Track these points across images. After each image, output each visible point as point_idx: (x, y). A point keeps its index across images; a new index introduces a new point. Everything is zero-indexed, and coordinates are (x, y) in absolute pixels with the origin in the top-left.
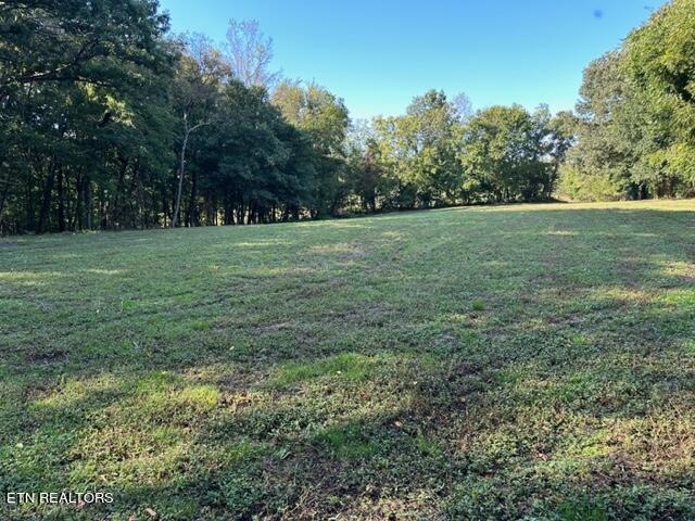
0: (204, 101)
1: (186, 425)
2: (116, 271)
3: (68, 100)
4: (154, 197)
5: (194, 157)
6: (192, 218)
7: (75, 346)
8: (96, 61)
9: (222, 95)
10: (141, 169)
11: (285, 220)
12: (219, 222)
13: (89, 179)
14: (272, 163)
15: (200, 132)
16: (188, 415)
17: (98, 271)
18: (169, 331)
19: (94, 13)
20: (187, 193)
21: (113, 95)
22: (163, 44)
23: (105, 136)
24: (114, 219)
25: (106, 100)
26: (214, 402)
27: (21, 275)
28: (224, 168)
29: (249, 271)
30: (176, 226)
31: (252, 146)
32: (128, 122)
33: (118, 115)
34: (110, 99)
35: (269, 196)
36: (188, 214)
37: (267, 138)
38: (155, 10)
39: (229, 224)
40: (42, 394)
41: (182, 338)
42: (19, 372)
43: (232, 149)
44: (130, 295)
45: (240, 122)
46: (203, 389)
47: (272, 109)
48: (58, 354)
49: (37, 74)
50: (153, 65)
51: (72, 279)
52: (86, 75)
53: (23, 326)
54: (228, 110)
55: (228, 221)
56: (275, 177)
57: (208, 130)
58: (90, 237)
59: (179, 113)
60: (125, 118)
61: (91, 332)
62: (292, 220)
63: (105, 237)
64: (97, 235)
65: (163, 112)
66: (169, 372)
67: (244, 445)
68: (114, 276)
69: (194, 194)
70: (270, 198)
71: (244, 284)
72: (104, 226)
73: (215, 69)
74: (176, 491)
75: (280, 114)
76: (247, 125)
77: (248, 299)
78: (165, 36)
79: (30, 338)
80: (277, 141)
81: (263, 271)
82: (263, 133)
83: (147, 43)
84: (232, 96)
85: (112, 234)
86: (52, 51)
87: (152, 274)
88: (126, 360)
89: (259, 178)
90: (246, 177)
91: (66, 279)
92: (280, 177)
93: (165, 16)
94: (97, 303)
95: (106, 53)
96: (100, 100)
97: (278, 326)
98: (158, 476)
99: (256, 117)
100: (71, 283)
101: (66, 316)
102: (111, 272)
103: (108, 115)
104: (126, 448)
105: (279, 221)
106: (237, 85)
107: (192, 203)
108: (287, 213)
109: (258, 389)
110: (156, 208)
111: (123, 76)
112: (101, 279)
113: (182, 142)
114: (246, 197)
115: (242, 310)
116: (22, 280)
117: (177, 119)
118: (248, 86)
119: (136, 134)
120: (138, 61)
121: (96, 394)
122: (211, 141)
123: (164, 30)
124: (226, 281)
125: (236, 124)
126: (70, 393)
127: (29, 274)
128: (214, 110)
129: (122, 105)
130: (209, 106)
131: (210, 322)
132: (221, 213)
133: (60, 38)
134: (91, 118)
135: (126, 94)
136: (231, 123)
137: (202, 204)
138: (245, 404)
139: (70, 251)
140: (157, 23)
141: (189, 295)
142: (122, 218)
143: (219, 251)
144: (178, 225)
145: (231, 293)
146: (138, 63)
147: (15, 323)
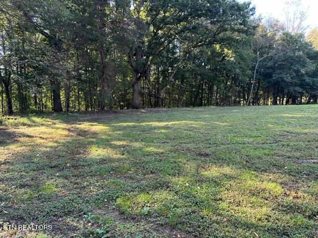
0: (268, 45)
1: (267, 200)
2: (225, 124)
3: (209, 53)
4: (239, 92)
5: (260, 72)
6: (256, 101)
7: (213, 153)
8: (221, 35)
9: (278, 40)
10: (235, 79)
11: (308, 103)
12: (269, 103)
13: (213, 85)
14: (304, 72)
15: (264, 60)
16: (267, 195)
17: (218, 123)
18: (252, 153)
19: (223, 14)
20: (255, 89)
21: (227, 48)
22: (251, 21)
23: (222, 66)
24: (221, 102)
25: (224, 51)
26: (280, 192)
27: (191, 122)
28: (275, 77)
29: (290, 129)
30: (248, 105)
31: (292, 64)
32: (232, 59)
33: (228, 57)
34: (226, 50)
35: (300, 90)
36: (254, 99)
37: (302, 59)
38: (249, 6)
39: (275, 105)
40: (203, 170)
41: (259, 158)
42: (194, 159)
43: (281, 67)
44: (233, 135)
45: (287, 53)
46: (274, 185)
47: (306, 44)
48: (207, 155)
49: (199, 44)
50: (246, 32)
51: (208, 125)
52: (217, 41)
53: (193, 142)
54: (280, 48)
55: (275, 103)
56: (304, 80)
57: (268, 59)
58: (213, 109)
59: (255, 52)
60: (231, 58)
61: (218, 148)
62: (313, 103)
63: (218, 109)
64: (215, 108)
65: (248, 53)
66: (255, 172)
67: (300, 219)
68: (225, 125)
69: (258, 90)
70: (301, 91)
71: (288, 135)
72: (217, 104)
73: (275, 28)
74: (266, 229)
75: (311, 46)
76: (290, 54)
77: (292, 144)
78: (252, 18)
79: (196, 147)
80: (308, 60)
81: (298, 130)
82: (300, 57)
83: (244, 23)
84: (284, 40)
85: (222, 108)
86: (205, 33)
87: (241, 126)
88: (235, 163)
89: (295, 81)
90: (287, 80)
91: (206, 125)
92: (308, 79)
93: (253, 8)
94: (219, 136)
95: (226, 30)
96: (221, 51)
97: (313, 161)
98: (257, 219)
99: (296, 49)
100: (208, 127)
101: (208, 140)
102: (223, 124)
103: (224, 57)
104: (240, 202)
105: (304, 104)
106: (287, 34)
107: (257, 94)
108: (310, 99)
109: (305, 192)
110: (239, 96)
111: (232, 39)
112: (220, 126)
113: (255, 65)
114: (286, 91)
115: (289, 149)
116: (191, 124)
117: (254, 55)
118: (293, 34)
119: (235, 64)
120: (239, 31)
121: (224, 175)
122: (270, 64)
123: (252, 15)
124: (278, 133)
125: (284, 54)
126: (213, 171)
127: (193, 122)
128: (273, 48)
129: (230, 52)
130: (270, 47)
131: (272, 152)
132: (271, 99)
133: (209, 28)
134: (217, 59)
135: (232, 47)
136: (281, 54)
137: (261, 95)
138: (297, 198)
139: (206, 114)
140: (249, 12)
141: (260, 138)
142: (225, 101)
143: (272, 118)
144: (249, 105)
145: (281, 140)
146: (239, 32)
147: (190, 140)
